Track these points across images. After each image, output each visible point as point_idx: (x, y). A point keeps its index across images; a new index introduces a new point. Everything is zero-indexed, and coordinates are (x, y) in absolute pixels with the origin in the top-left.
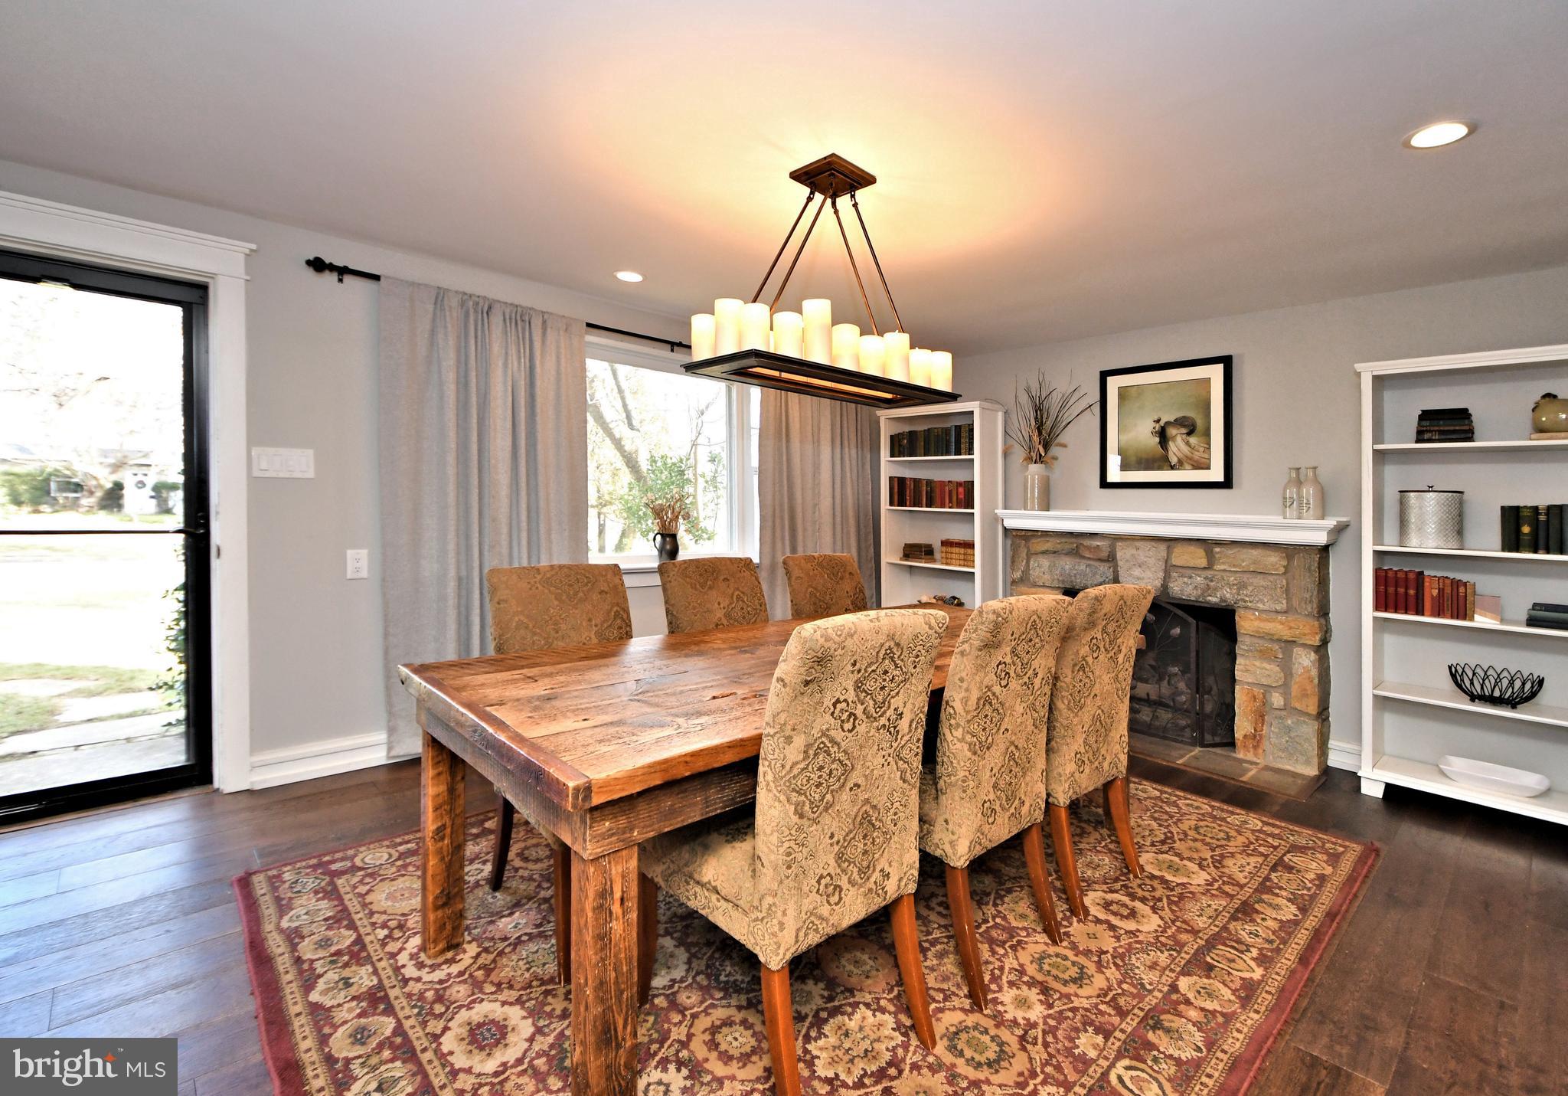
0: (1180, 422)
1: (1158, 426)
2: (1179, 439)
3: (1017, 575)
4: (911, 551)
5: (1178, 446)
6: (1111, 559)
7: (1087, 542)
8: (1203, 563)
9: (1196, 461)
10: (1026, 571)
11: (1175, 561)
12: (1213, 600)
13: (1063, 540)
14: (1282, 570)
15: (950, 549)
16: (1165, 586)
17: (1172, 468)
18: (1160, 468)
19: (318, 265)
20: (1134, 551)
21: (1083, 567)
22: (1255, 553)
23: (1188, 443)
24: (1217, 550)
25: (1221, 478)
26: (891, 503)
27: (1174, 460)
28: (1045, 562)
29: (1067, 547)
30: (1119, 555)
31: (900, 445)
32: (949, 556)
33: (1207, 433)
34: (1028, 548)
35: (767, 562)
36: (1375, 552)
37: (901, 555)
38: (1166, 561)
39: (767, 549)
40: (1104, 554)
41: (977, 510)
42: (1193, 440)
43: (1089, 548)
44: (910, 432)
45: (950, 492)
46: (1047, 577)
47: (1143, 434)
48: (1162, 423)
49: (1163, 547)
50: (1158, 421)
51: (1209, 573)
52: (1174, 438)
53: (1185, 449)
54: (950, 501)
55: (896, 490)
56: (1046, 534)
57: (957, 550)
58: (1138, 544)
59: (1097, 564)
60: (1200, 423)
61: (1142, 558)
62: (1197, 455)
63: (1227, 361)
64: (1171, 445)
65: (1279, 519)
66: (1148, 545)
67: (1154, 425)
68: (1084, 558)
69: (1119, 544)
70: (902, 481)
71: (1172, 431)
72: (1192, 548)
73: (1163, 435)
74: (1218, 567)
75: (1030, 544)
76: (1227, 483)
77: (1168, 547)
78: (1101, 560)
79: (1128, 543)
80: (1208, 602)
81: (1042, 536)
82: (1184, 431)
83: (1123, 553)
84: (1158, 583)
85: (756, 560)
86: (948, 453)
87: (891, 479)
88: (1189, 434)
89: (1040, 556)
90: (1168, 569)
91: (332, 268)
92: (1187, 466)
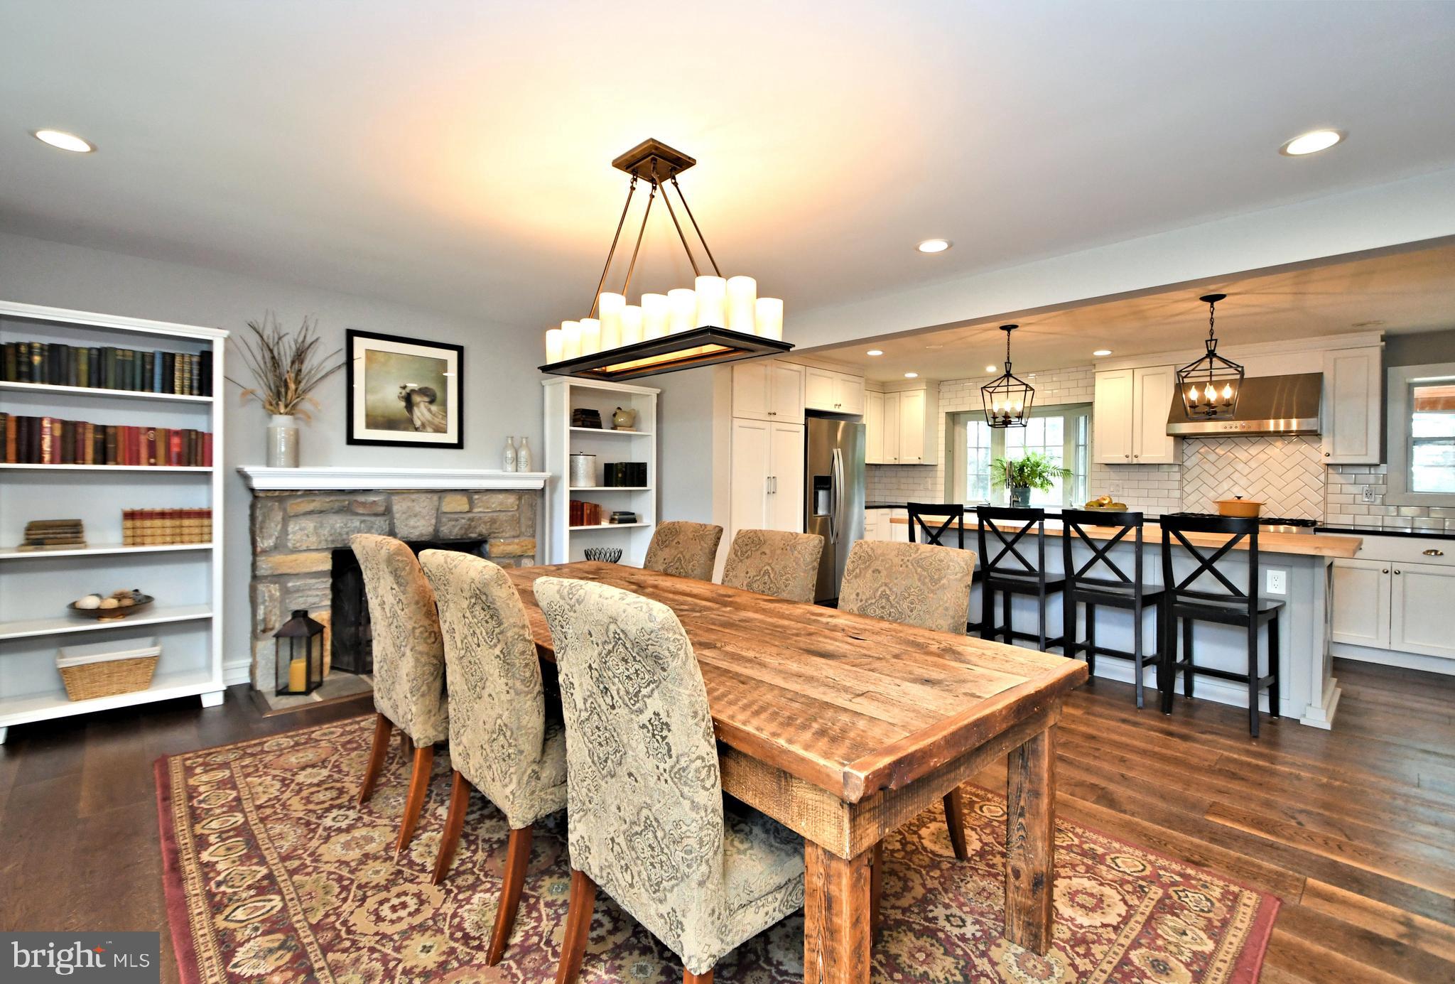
0: (423, 392)
1: (404, 392)
2: (422, 405)
3: (269, 542)
5: (422, 412)
6: (388, 512)
7: (361, 498)
8: (466, 508)
9: (436, 426)
10: (282, 536)
11: (445, 508)
12: (473, 535)
13: (332, 498)
14: (516, 507)
15: (138, 523)
16: (436, 531)
17: (417, 429)
18: (405, 429)
20: (410, 504)
21: (358, 524)
22: (501, 497)
23: (429, 410)
24: (476, 497)
25: (455, 441)
27: (418, 423)
28: (309, 524)
29: (336, 505)
30: (396, 508)
32: (139, 532)
33: (444, 404)
34: (285, 510)
36: (571, 491)
38: (438, 510)
40: (381, 509)
41: (217, 469)
42: (434, 408)
43: (364, 504)
44: (53, 346)
45: (152, 444)
46: (313, 539)
47: (390, 398)
48: (408, 390)
49: (435, 497)
50: (404, 387)
51: (470, 515)
52: (418, 404)
53: (428, 416)
54: (152, 456)
56: (309, 492)
57: (158, 522)
58: (414, 496)
59: (373, 519)
60: (439, 394)
61: (417, 509)
62: (437, 421)
63: (460, 350)
64: (416, 411)
65: (500, 472)
66: (423, 496)
67: (400, 390)
68: (357, 514)
69: (395, 498)
71: (416, 398)
72: (458, 497)
73: (408, 399)
74: (476, 510)
75: (288, 506)
76: (459, 445)
77: (440, 498)
78: (376, 515)
79: (405, 496)
80: (470, 538)
81: (303, 496)
82: (427, 399)
83: (399, 507)
84: (431, 529)
86: (147, 389)
88: (432, 402)
89: (301, 517)
90: (439, 514)
92: (429, 429)
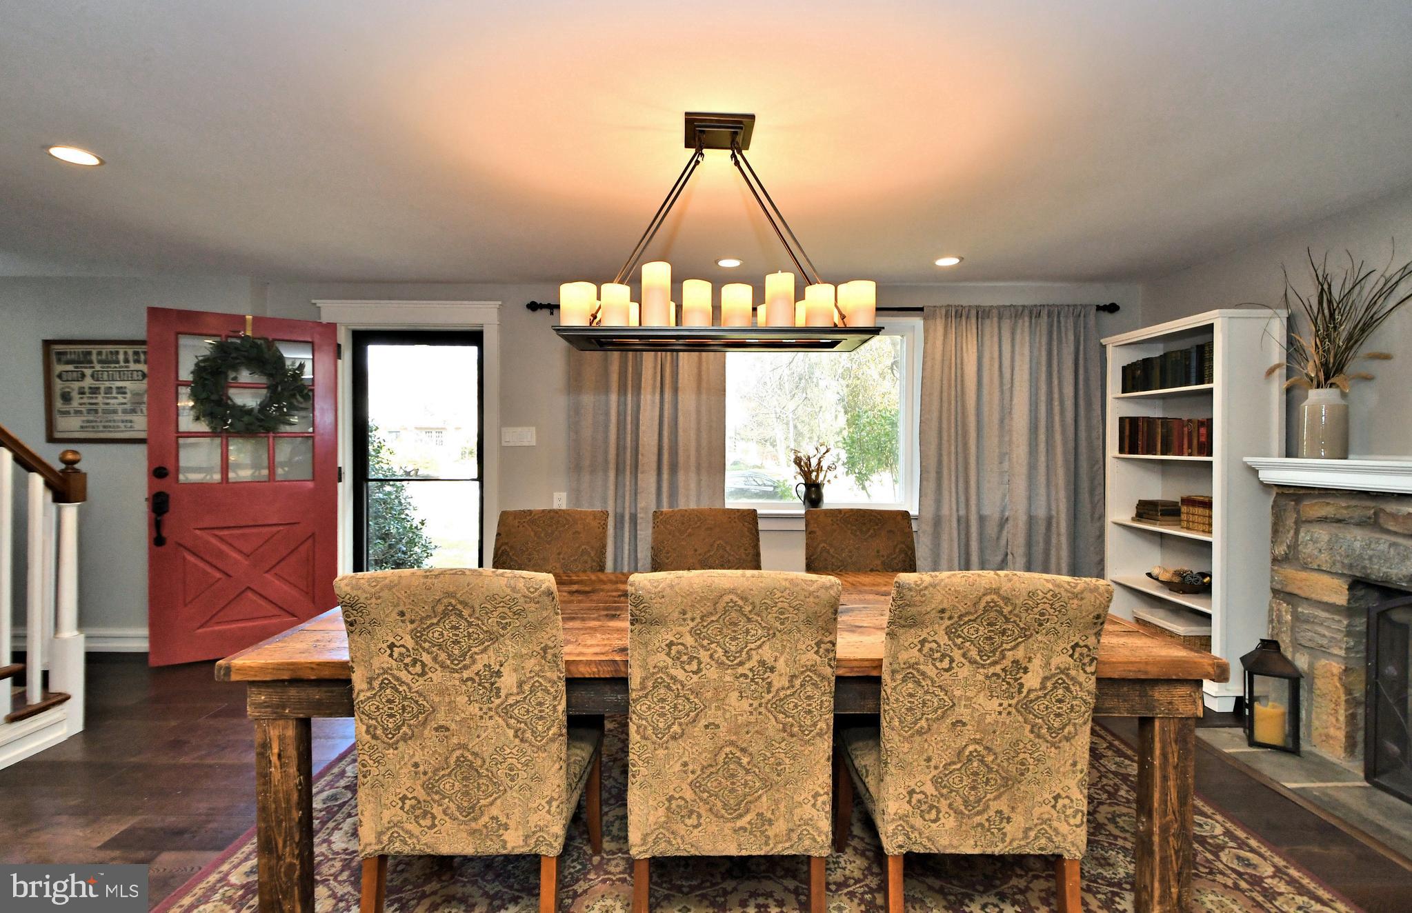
3: (1281, 550)
4: (1146, 510)
7: (1394, 506)
10: (1294, 547)
13: (1358, 502)
19: (533, 306)
21: (1383, 545)
26: (1121, 450)
28: (1322, 534)
29: (1361, 512)
31: (1134, 378)
32: (1190, 518)
34: (1298, 512)
35: (929, 514)
37: (1133, 514)
39: (930, 501)
41: (1217, 458)
43: (1394, 516)
44: (1145, 360)
45: (1190, 434)
46: (1326, 556)
54: (1190, 446)
55: (1127, 432)
56: (1329, 492)
57: (1194, 509)
59: (1408, 542)
68: (1387, 531)
70: (1133, 421)
75: (1301, 507)
78: (1411, 537)
81: (1320, 496)
85: (914, 512)
86: (1187, 384)
87: (1122, 420)
89: (1317, 524)
91: (542, 306)
